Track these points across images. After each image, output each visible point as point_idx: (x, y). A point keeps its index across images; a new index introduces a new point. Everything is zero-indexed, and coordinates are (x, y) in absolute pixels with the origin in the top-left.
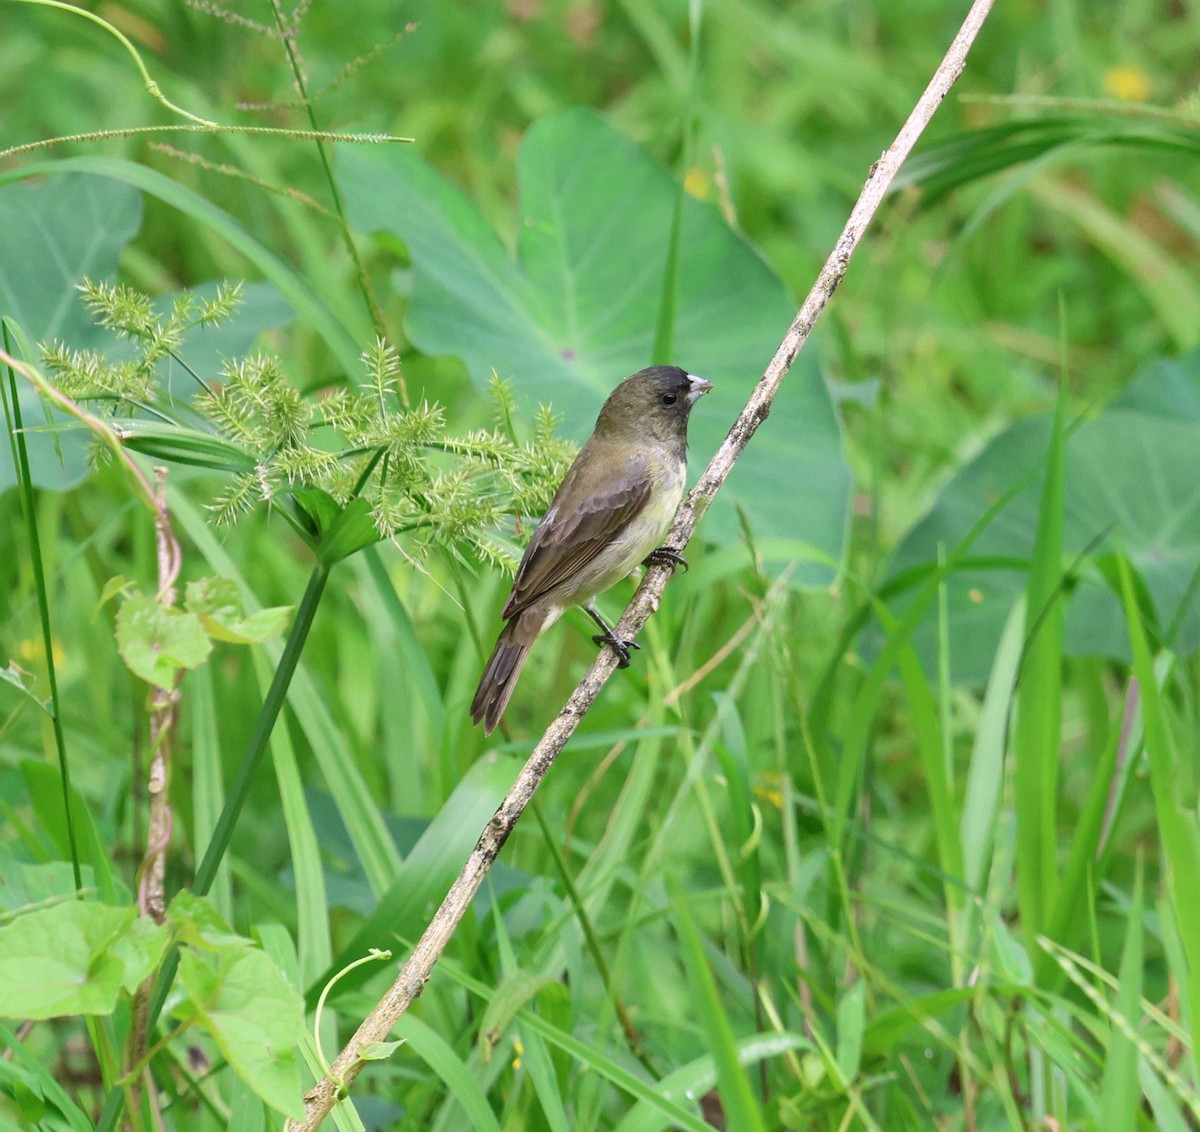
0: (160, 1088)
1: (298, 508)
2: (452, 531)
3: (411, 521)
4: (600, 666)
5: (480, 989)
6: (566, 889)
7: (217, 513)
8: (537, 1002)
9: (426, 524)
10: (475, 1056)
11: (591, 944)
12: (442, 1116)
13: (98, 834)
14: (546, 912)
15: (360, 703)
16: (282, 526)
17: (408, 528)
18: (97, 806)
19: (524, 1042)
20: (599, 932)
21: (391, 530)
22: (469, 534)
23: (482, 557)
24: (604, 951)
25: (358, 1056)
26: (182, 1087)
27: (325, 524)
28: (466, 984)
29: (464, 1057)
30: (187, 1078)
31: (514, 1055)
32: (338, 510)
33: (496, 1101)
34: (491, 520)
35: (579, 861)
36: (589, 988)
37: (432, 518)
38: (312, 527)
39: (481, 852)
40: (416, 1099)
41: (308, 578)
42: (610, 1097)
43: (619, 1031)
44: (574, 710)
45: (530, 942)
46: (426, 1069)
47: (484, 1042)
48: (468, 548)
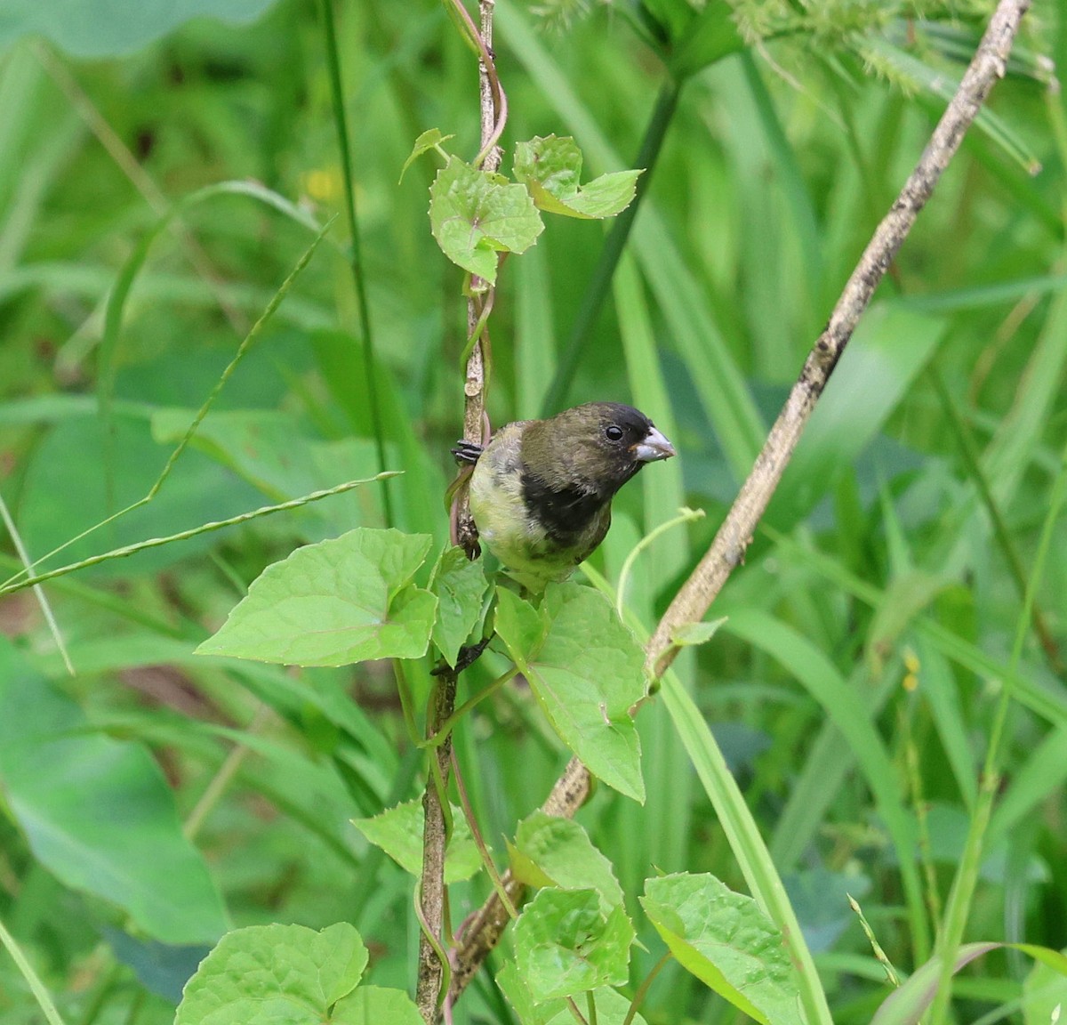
0: (478, 712)
1: (644, 12)
2: (831, 39)
3: (780, 26)
4: (938, 148)
5: (866, 592)
6: (968, 470)
7: (547, 19)
8: (937, 608)
9: (800, 29)
10: (860, 673)
11: (1001, 538)
12: (820, 747)
13: (402, 406)
14: (944, 500)
15: (717, 245)
16: (627, 34)
17: (779, 35)
18: (402, 375)
19: (921, 657)
20: (1010, 523)
21: (758, 38)
22: (851, 40)
23: (868, 70)
24: (1016, 545)
25: (670, 641)
26: (504, 713)
27: (677, 29)
28: (847, 584)
29: (845, 673)
30: (508, 700)
31: (905, 672)
32: (693, 13)
33: (885, 727)
34: (878, 26)
35: (984, 438)
36: (999, 592)
37: (807, 23)
38: (660, 34)
39: (806, 385)
40: (788, 726)
41: (654, 96)
42: (1022, 723)
43: (1034, 643)
44: (908, 203)
45: (926, 535)
46: (798, 687)
47: (873, 658)
48: (851, 59)
